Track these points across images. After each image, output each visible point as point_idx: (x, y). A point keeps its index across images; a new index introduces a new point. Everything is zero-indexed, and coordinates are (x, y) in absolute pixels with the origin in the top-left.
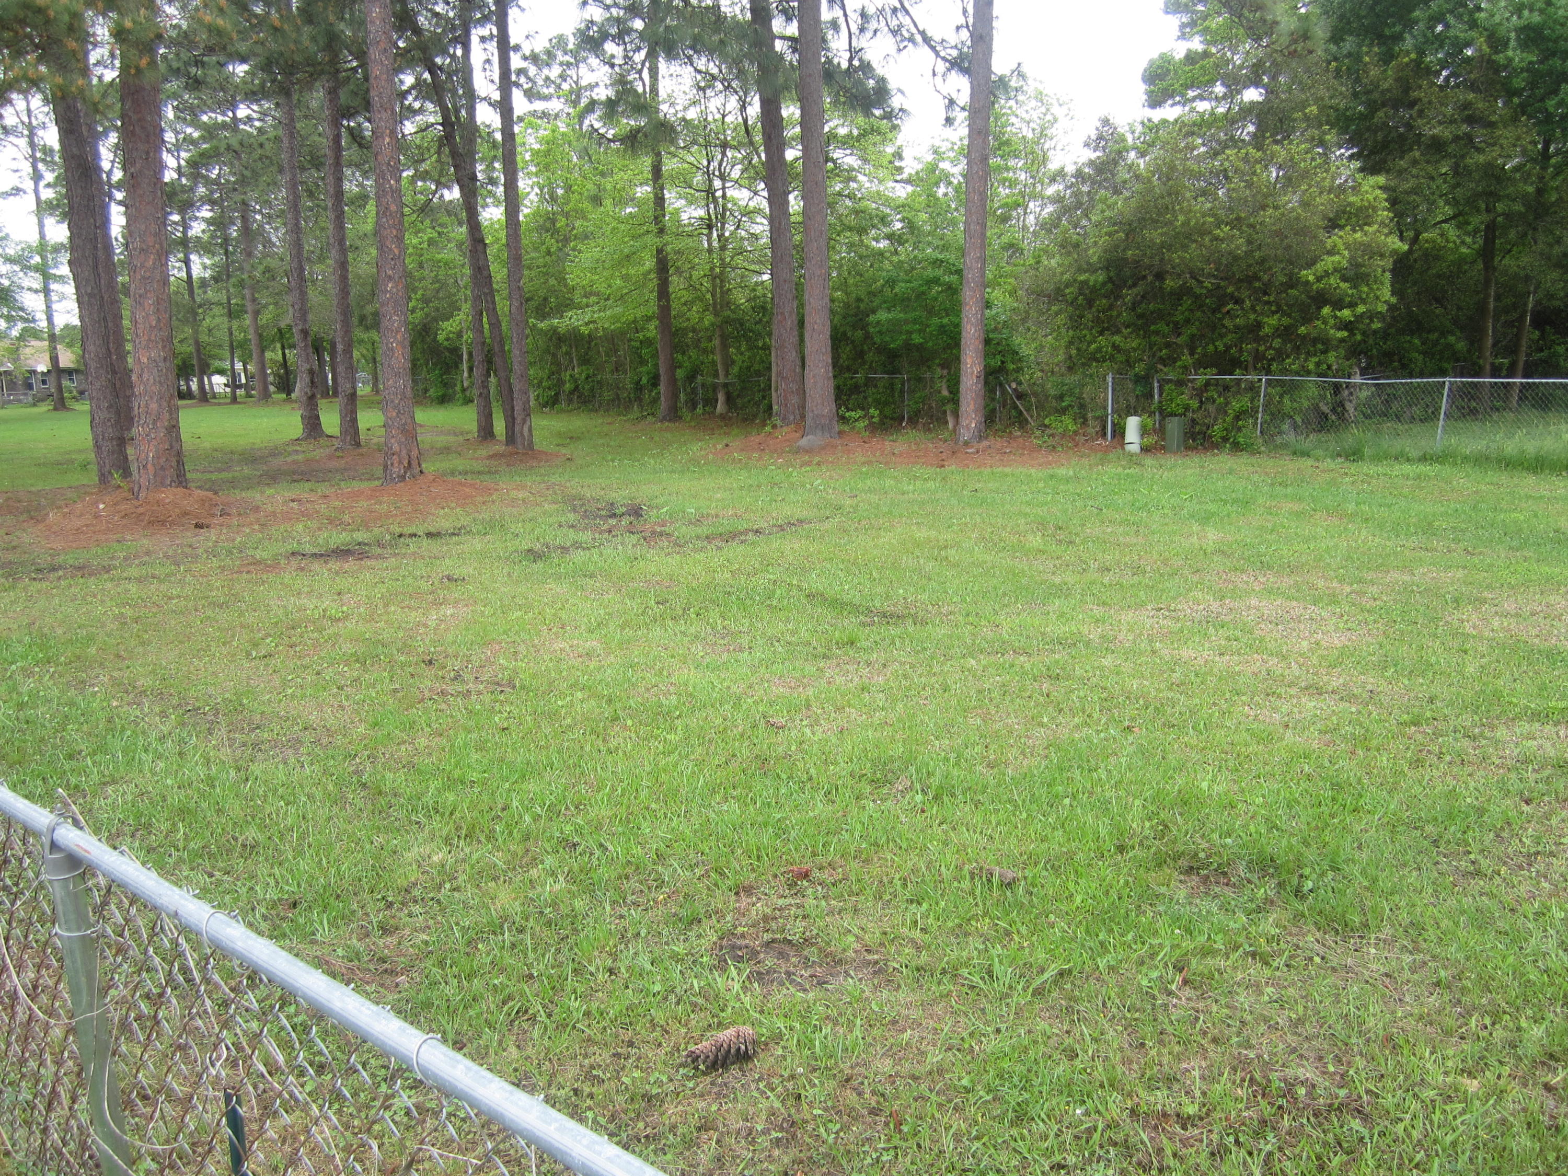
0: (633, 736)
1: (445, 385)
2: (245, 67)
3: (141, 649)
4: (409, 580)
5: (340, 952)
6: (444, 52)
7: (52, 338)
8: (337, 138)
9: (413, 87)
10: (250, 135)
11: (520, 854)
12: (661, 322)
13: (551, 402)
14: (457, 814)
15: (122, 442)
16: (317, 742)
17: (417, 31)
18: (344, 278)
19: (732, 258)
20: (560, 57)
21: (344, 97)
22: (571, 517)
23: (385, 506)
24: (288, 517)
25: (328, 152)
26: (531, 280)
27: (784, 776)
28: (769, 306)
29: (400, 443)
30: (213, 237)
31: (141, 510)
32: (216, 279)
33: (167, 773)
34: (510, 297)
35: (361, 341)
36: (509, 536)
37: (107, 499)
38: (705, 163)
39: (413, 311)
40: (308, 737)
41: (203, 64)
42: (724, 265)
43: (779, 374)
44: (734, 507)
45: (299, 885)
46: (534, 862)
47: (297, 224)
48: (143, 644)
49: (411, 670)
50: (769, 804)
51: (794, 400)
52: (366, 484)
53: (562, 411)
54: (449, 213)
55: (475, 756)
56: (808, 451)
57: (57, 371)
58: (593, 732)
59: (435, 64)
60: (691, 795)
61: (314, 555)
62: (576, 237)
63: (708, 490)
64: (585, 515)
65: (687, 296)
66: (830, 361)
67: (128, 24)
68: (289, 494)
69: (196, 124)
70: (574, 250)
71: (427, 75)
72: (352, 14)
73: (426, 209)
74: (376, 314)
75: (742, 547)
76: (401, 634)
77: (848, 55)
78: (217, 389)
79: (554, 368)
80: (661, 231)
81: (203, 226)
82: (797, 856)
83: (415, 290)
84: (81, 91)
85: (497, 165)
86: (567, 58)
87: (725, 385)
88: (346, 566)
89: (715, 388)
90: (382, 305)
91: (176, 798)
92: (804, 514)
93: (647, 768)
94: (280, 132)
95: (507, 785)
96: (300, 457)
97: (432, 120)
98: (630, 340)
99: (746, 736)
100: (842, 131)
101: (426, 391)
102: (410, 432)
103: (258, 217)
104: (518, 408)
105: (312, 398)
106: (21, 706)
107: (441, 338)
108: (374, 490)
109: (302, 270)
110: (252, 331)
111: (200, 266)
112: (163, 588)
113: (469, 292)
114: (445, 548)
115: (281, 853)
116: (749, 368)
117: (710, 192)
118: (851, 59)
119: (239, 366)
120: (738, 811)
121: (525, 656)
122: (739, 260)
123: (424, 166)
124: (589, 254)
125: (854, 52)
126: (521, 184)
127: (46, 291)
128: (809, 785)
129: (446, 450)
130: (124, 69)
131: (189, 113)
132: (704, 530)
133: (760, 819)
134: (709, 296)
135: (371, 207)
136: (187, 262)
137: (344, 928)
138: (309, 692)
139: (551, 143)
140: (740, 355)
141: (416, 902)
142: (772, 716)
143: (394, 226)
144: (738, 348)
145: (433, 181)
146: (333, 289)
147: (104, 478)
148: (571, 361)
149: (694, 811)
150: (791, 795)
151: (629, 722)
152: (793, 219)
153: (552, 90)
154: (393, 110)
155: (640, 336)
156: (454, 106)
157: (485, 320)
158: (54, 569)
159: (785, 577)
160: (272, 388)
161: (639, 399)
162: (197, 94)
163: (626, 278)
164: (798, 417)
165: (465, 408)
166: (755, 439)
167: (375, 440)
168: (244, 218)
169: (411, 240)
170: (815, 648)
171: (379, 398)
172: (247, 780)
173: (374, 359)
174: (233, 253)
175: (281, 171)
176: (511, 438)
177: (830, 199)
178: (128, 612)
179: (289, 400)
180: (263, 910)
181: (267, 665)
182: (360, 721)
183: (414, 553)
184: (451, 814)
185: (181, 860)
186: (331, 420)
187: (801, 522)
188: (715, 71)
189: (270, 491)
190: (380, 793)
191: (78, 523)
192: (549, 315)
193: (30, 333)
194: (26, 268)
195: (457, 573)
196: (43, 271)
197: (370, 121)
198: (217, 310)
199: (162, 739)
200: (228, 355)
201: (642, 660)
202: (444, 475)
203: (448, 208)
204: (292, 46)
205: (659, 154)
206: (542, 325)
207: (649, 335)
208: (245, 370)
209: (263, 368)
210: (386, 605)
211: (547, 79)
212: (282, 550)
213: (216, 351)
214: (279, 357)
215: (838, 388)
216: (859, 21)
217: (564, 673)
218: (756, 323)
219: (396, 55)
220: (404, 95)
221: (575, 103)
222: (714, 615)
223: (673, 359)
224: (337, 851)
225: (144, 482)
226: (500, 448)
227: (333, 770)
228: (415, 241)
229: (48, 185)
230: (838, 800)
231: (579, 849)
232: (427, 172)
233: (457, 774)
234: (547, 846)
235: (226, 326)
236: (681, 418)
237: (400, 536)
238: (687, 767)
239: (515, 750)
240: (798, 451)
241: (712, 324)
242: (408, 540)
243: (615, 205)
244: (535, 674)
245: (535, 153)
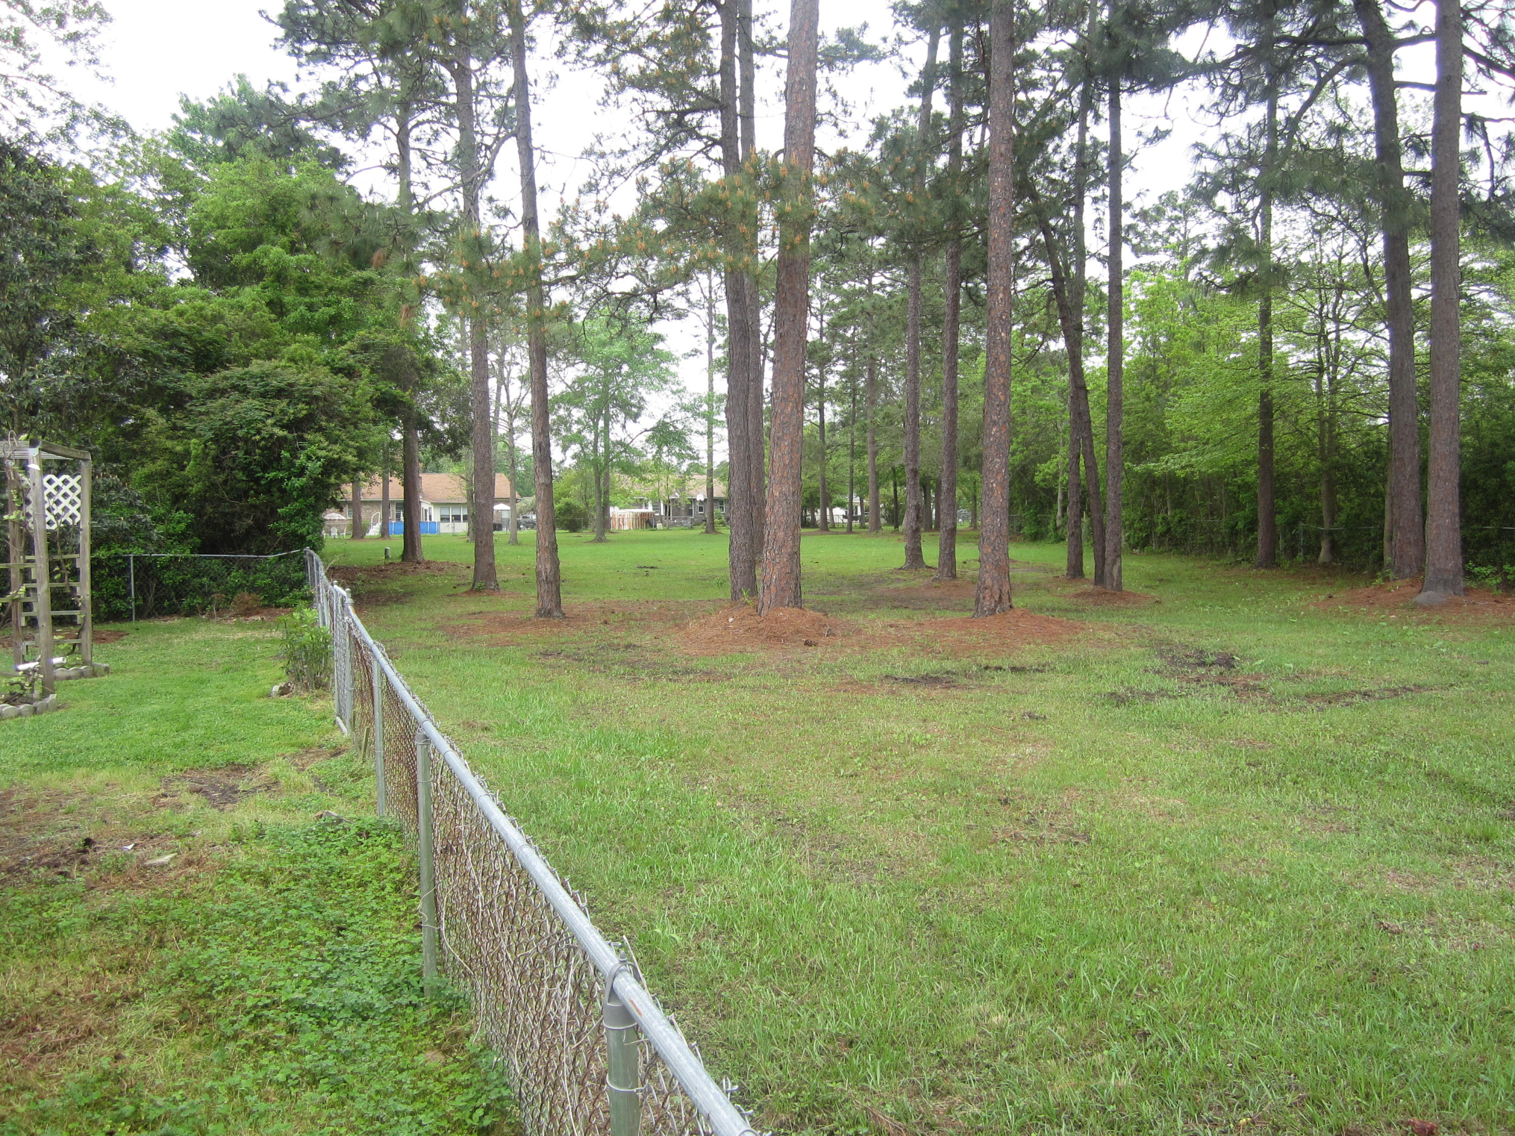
0: (1217, 915)
1: (1039, 523)
2: (882, 240)
3: (746, 755)
4: (991, 713)
5: (889, 1108)
6: (1059, 215)
7: (710, 472)
8: (956, 296)
9: (1026, 248)
10: (881, 299)
11: (1085, 1033)
12: (1262, 466)
13: (1142, 544)
14: (1020, 975)
15: (752, 564)
16: (890, 870)
17: (1035, 196)
18: (953, 423)
19: (1344, 401)
20: (1169, 212)
21: (964, 261)
22: (1158, 662)
23: (974, 638)
24: (885, 641)
25: (947, 310)
26: (1129, 424)
27: (1401, 996)
28: (1384, 451)
29: (993, 578)
30: (844, 388)
31: (762, 625)
32: (844, 424)
33: (753, 879)
34: (1107, 441)
35: (964, 481)
36: (1093, 677)
37: (736, 613)
38: (1318, 306)
39: (1013, 454)
40: (882, 863)
41: (847, 240)
42: (1334, 409)
43: (1394, 523)
44: (1338, 665)
45: (857, 1024)
46: (1099, 1045)
47: (915, 376)
48: (749, 749)
49: (986, 807)
50: (1381, 1027)
51: (1412, 551)
52: (957, 615)
53: (1152, 553)
54: (1053, 363)
55: (1045, 911)
56: (1425, 608)
57: (712, 500)
58: (1172, 903)
59: (1049, 225)
60: (1284, 999)
61: (905, 680)
62: (1176, 383)
63: (1309, 645)
64: (1173, 661)
65: (1291, 440)
66: (1457, 511)
67: (788, 208)
68: (888, 620)
69: (838, 291)
70: (1174, 395)
71: (1041, 237)
72: (976, 187)
73: (1032, 359)
74: (979, 456)
75: (1347, 711)
76: (979, 768)
77: (1488, 185)
78: (836, 520)
79: (1147, 511)
80: (1267, 376)
81: (837, 378)
82: (1418, 1105)
83: (1016, 434)
84: (747, 266)
85: (1102, 317)
86: (1176, 213)
87: (1330, 533)
88: (934, 693)
89: (1318, 535)
90: (986, 447)
91: (758, 907)
92: (1423, 679)
93: (1233, 958)
94: (907, 295)
95: (1075, 951)
96: (901, 585)
97: (1043, 277)
98: (1227, 484)
99: (1353, 936)
100: (1477, 266)
101: (1020, 528)
102: (1003, 567)
103: (883, 370)
104: (1109, 548)
105: (916, 531)
106: (644, 795)
107: (1037, 479)
108: (965, 621)
109: (917, 416)
110: (869, 469)
111: (832, 413)
112: (772, 698)
113: (1067, 436)
114: (1028, 684)
115: (845, 983)
116: (1357, 516)
117: (1322, 336)
118: (1493, 189)
119: (856, 500)
120: (1342, 1031)
121: (1103, 808)
122: (1351, 404)
123: (1032, 321)
124: (1190, 399)
125: (1496, 182)
126: (1124, 333)
127: (710, 434)
128: (1432, 1013)
129: (1036, 586)
130: (782, 246)
131: (834, 283)
132: (1302, 688)
133: (1370, 1045)
134: (1316, 440)
135: (982, 359)
136: (821, 409)
137: (895, 1080)
138: (887, 817)
139: (1155, 293)
140: (1349, 500)
141: (970, 1065)
142: (1385, 917)
143: (1002, 375)
144: (1346, 495)
145: (1039, 332)
146: (942, 433)
147: (735, 595)
148: (1165, 504)
149: (1288, 1020)
150: (1411, 1020)
151: (1214, 899)
152: (1418, 359)
153: (1159, 244)
154: (1008, 269)
155: (1238, 480)
156: (1065, 263)
157: (1082, 462)
158: (687, 672)
159: (1400, 750)
160: (883, 521)
161: (1234, 544)
162: (840, 266)
163: (1227, 422)
164: (1415, 570)
165: (1056, 546)
166: (1363, 591)
167: (970, 573)
168: (871, 371)
169: (1016, 388)
170: (1438, 839)
171: (976, 533)
172: (822, 898)
173: (975, 498)
174: (860, 401)
175: (905, 329)
176: (1100, 578)
177: (1462, 338)
178: (740, 718)
179: (896, 532)
180: (821, 1043)
181: (852, 785)
182: (933, 854)
183: (998, 687)
184: (1015, 972)
185: (753, 972)
186: (931, 552)
187: (1419, 687)
188: (1334, 213)
189: (872, 616)
190: (945, 935)
191: (711, 633)
192: (1145, 458)
193: (696, 468)
194: (696, 415)
195: (1038, 711)
196: (708, 417)
197: (986, 281)
198: (842, 451)
199: (752, 845)
200: (848, 490)
201: (1230, 827)
202: (1033, 609)
203: (1054, 358)
204: (922, 217)
205: (1268, 300)
206: (1138, 469)
207: (1248, 479)
208: (862, 503)
209: (877, 503)
210: (968, 737)
211: (1155, 233)
212: (877, 673)
213: (837, 487)
214: (892, 493)
215: (1464, 540)
216: (1504, 149)
217: (1143, 832)
218: (1369, 469)
219: (1015, 219)
220: (1019, 255)
221: (1182, 255)
222: (1314, 785)
223: (1273, 504)
224: (897, 992)
225: (766, 600)
226: (1088, 587)
227: (902, 903)
228: (1019, 389)
229: (719, 347)
230: (1473, 1039)
231: (1150, 1041)
232: (1035, 325)
233: (1024, 928)
234: (1114, 1028)
235: (848, 464)
236: (1278, 565)
237: (987, 668)
238: (1280, 963)
239: (1085, 911)
240: (1415, 607)
241: (1319, 470)
242: (993, 673)
243: (1219, 351)
244: (1113, 829)
245: (1140, 304)
